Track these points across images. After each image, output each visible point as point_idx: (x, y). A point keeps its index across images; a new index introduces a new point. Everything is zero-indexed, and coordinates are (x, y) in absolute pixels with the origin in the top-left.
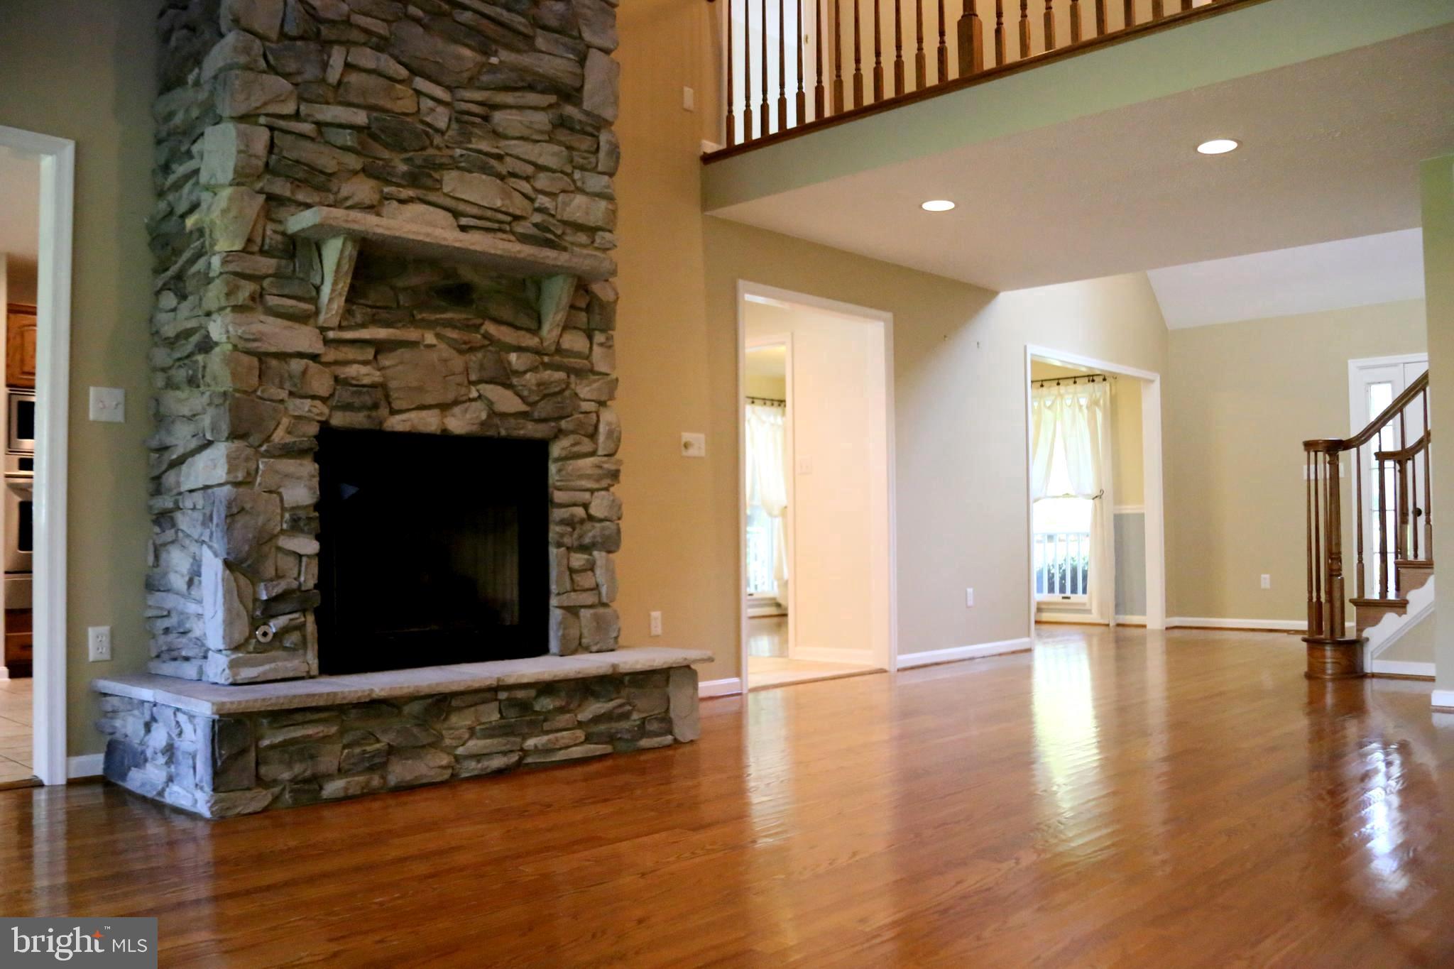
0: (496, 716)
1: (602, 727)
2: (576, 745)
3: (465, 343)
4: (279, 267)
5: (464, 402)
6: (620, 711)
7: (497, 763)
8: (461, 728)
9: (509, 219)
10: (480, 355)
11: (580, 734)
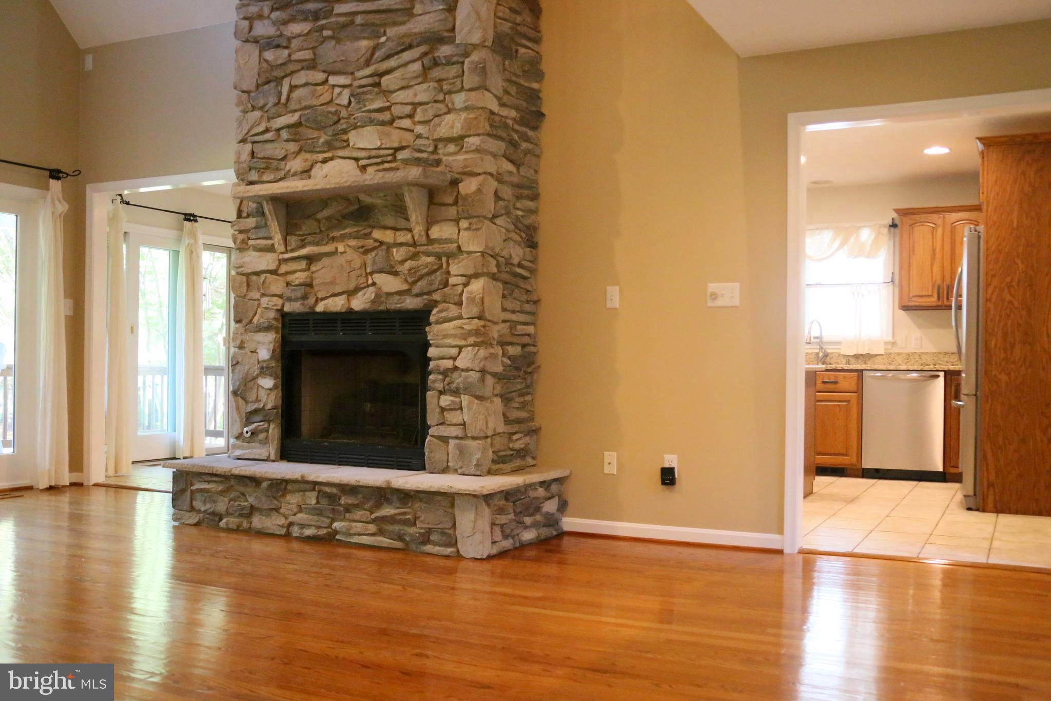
0: (314, 501)
1: (396, 528)
2: (365, 535)
3: (363, 247)
4: (257, 222)
5: (365, 288)
6: (403, 517)
7: (308, 532)
8: (292, 504)
9: (391, 152)
10: (373, 254)
11: (372, 528)
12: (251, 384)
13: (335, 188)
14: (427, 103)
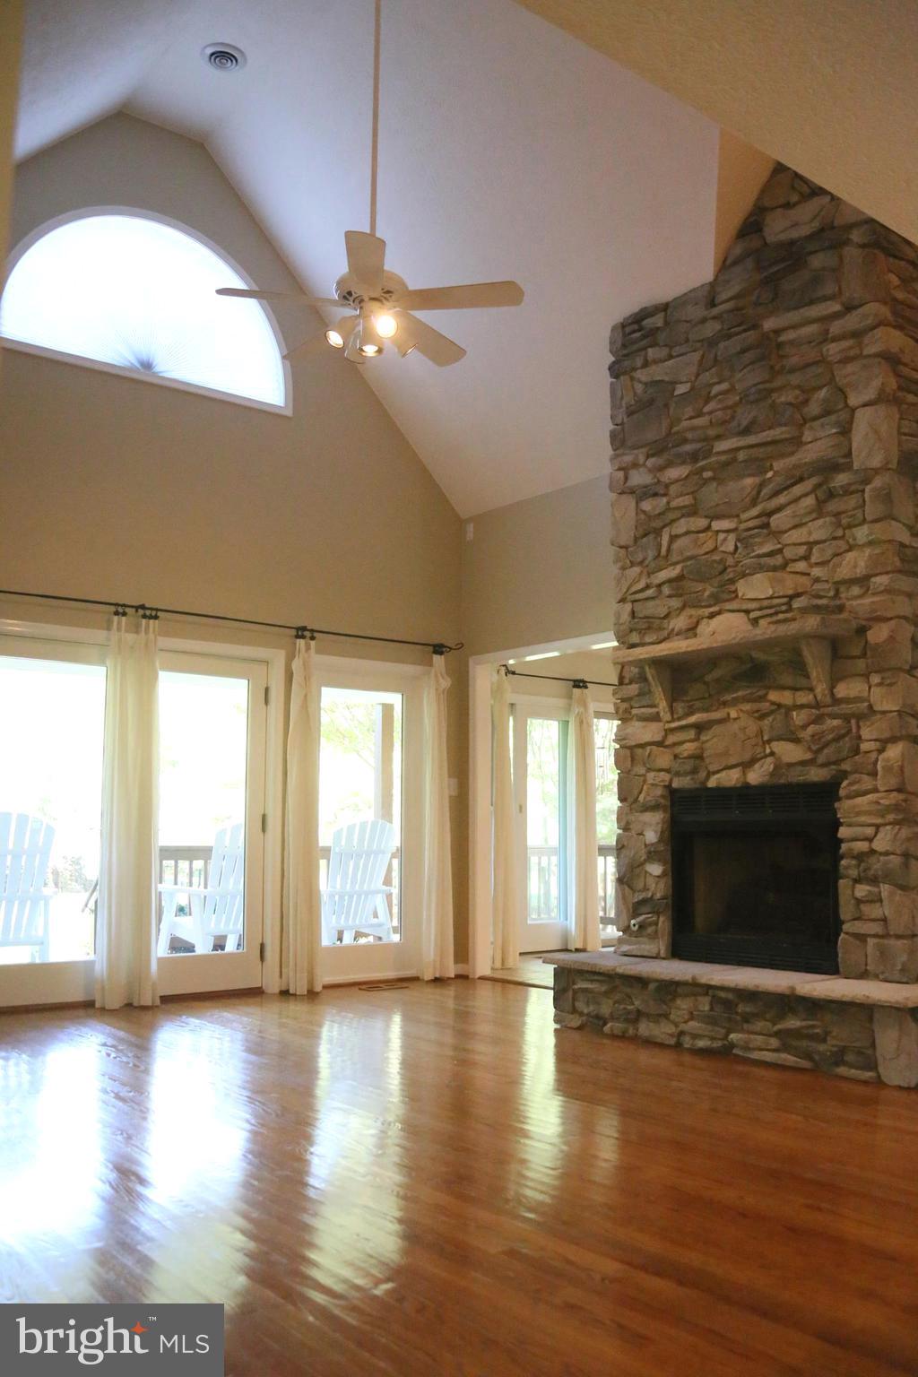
0: (707, 1008)
1: (805, 1043)
2: (767, 1050)
3: (757, 711)
4: (640, 689)
5: (761, 758)
6: (811, 1031)
7: (701, 1044)
8: (684, 1010)
9: (785, 600)
10: (771, 719)
11: (774, 1042)
12: (637, 871)
13: (722, 647)
14: (824, 541)
